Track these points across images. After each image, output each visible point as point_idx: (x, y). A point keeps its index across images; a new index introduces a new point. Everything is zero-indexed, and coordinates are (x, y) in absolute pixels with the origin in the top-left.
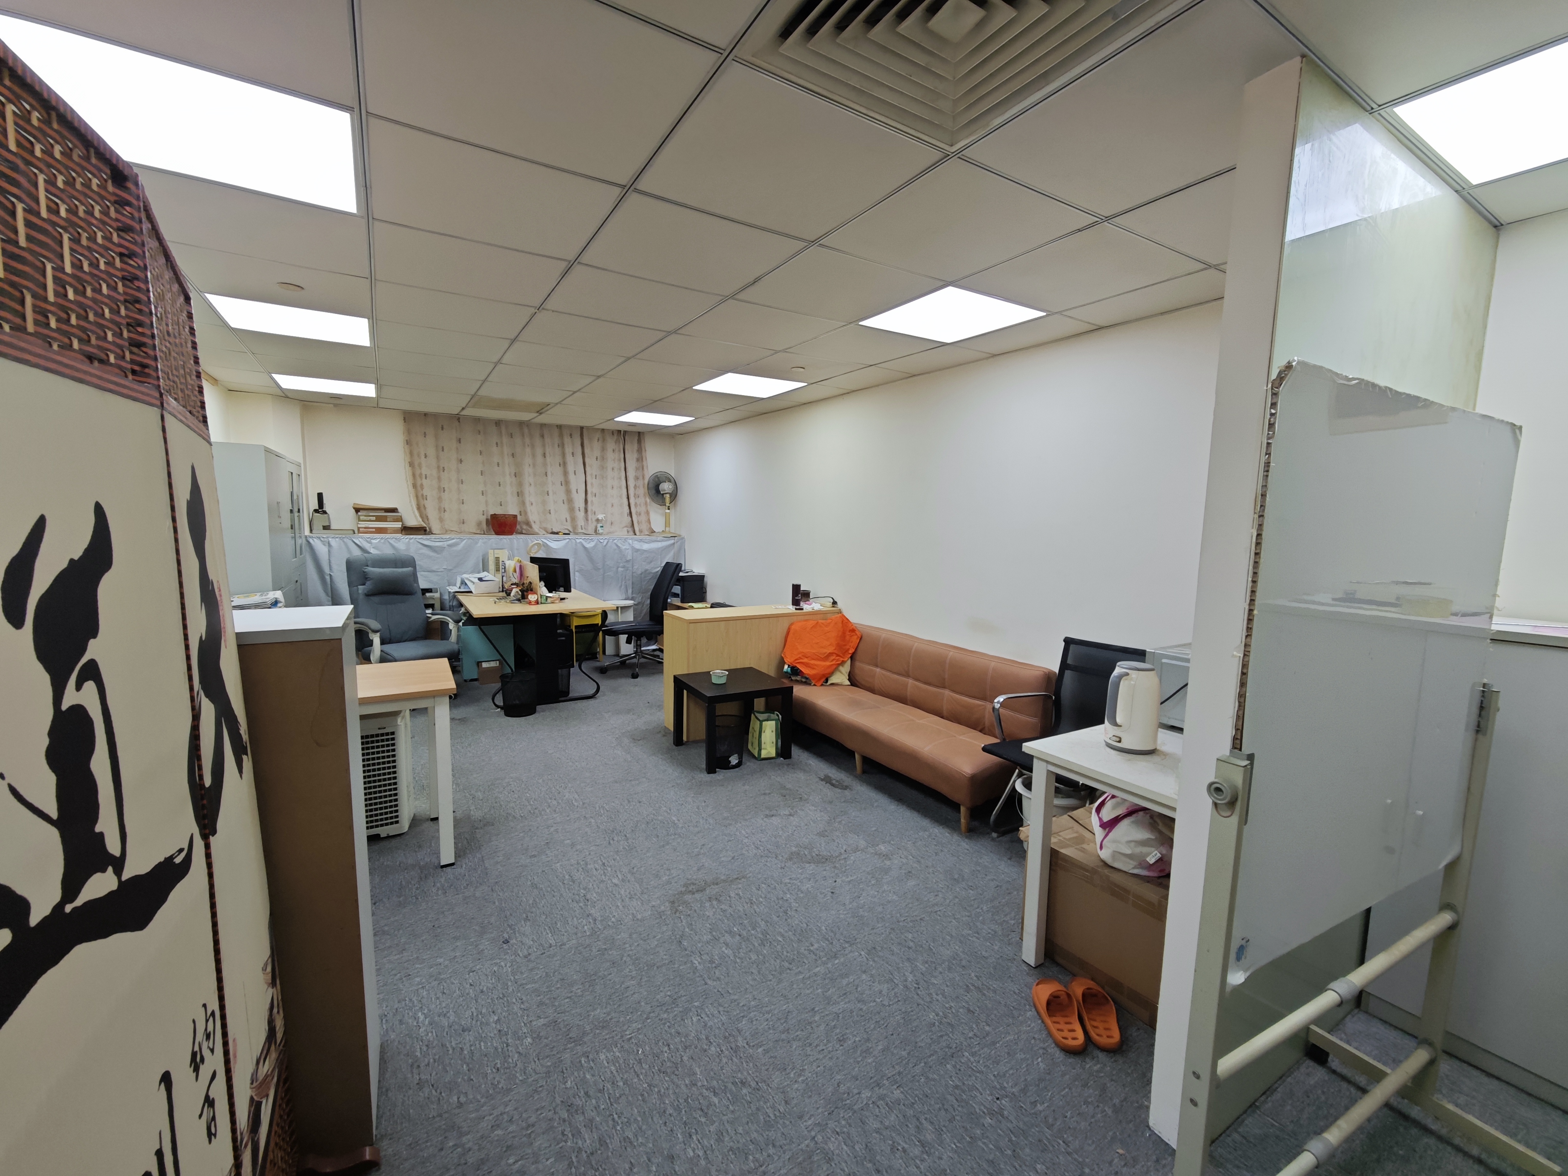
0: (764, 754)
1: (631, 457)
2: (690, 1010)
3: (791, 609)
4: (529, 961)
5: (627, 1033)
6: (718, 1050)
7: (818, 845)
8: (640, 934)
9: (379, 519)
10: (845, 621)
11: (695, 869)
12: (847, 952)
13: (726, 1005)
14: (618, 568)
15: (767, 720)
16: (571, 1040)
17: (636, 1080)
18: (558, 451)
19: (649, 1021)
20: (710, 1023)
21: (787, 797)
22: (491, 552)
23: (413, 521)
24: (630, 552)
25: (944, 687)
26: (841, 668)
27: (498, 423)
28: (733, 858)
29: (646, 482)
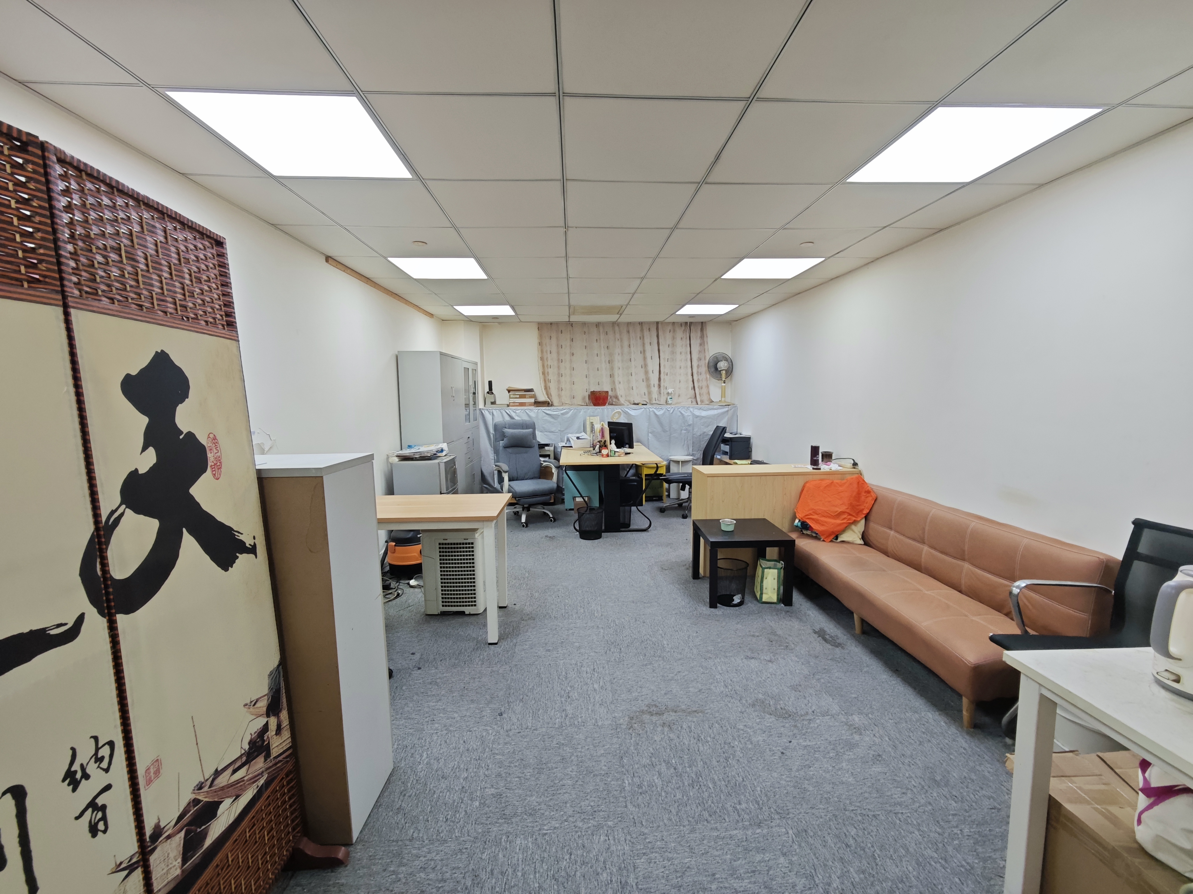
0: (765, 599)
1: (696, 343)
2: (603, 827)
3: (809, 468)
4: (508, 736)
5: (545, 828)
6: (609, 878)
7: (787, 698)
8: (594, 740)
9: (521, 397)
10: (860, 482)
11: (663, 692)
12: (773, 824)
13: (634, 836)
14: (682, 430)
15: (770, 568)
16: (504, 817)
17: (532, 876)
18: (639, 342)
19: (566, 823)
20: (613, 848)
21: (774, 643)
22: (588, 418)
23: (542, 398)
24: (691, 418)
25: (963, 560)
26: (853, 527)
27: (598, 325)
28: (700, 691)
29: (707, 362)
